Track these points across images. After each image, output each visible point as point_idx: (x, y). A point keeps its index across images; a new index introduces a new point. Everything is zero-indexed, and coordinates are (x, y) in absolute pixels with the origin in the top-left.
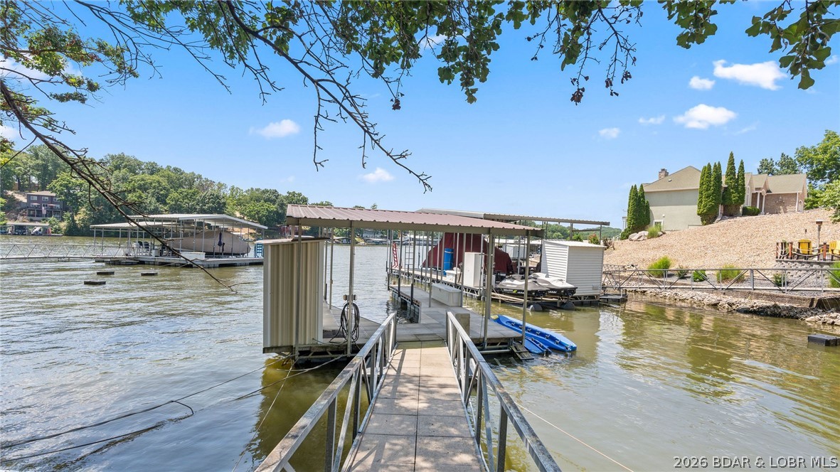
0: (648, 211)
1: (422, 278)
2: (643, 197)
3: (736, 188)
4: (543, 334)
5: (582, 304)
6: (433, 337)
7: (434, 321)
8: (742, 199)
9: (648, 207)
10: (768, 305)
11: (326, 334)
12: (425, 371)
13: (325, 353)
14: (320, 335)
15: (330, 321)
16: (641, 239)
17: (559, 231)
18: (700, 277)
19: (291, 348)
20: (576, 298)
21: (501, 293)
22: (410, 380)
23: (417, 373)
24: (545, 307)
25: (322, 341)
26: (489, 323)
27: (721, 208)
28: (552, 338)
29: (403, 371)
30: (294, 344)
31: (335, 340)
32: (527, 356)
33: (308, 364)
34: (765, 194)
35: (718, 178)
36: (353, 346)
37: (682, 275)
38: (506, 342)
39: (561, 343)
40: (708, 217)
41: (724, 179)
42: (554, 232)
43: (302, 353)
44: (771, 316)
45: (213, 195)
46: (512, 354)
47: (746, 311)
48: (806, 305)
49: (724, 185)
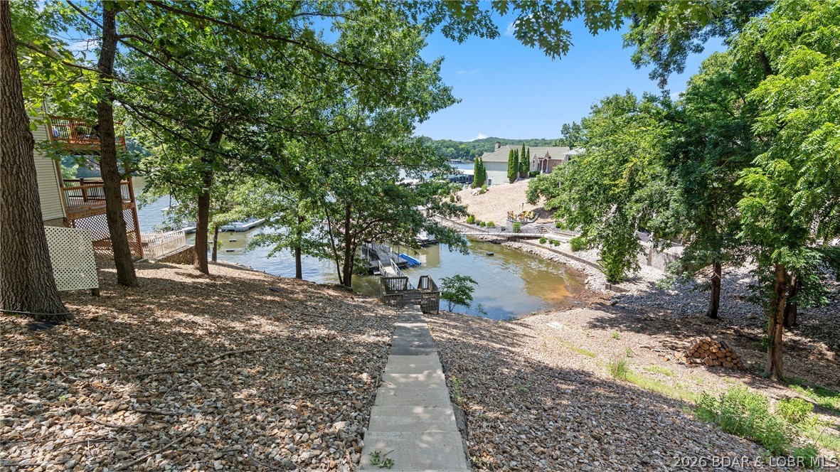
0: (485, 173)
2: (482, 164)
3: (525, 163)
4: (413, 260)
5: (433, 243)
8: (528, 169)
9: (485, 171)
10: (495, 239)
18: (483, 225)
27: (518, 173)
28: (416, 261)
32: (409, 266)
34: (548, 159)
35: (517, 158)
37: (478, 223)
40: (512, 179)
41: (520, 157)
44: (494, 243)
46: (405, 266)
48: (505, 239)
49: (520, 161)
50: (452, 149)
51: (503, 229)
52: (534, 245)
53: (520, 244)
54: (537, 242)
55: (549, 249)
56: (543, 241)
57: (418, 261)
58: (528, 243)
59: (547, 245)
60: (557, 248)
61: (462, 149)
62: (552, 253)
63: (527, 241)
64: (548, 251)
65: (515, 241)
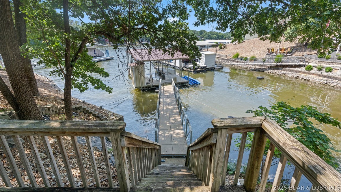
1: (164, 63)
4: (194, 80)
5: (209, 70)
6: (169, 83)
7: (169, 79)
10: (258, 68)
11: (147, 83)
12: (168, 90)
13: (147, 88)
14: (146, 84)
15: (147, 81)
16: (236, 44)
17: (215, 34)
18: (246, 59)
19: (140, 87)
20: (207, 68)
21: (187, 68)
22: (166, 91)
23: (166, 90)
24: (198, 72)
25: (146, 85)
26: (181, 78)
28: (196, 81)
29: (164, 90)
30: (141, 86)
31: (148, 85)
32: (189, 85)
33: (144, 90)
36: (152, 86)
37: (242, 58)
38: (185, 83)
39: (197, 82)
42: (213, 35)
43: (142, 88)
44: (258, 71)
45: (75, 27)
46: (186, 85)
47: (253, 70)
48: (267, 68)
50: (216, 35)
51: (264, 61)
52: (299, 72)
53: (283, 72)
54: (303, 69)
55: (319, 75)
56: (310, 68)
57: (197, 81)
58: (290, 71)
59: (315, 71)
60: (329, 74)
61: (220, 36)
62: (324, 79)
63: (290, 69)
64: (318, 78)
65: (278, 69)
